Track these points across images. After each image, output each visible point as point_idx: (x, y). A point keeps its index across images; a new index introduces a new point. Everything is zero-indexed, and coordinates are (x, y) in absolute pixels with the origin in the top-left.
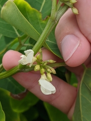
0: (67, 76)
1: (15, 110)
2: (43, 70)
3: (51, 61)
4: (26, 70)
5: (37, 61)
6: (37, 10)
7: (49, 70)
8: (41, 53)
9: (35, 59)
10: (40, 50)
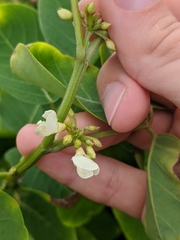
0: (137, 158)
1: (68, 224)
2: (78, 142)
3: (92, 128)
4: (55, 148)
5: (66, 129)
6: (71, 58)
7: (88, 142)
8: (73, 118)
9: (62, 126)
10: (71, 112)
